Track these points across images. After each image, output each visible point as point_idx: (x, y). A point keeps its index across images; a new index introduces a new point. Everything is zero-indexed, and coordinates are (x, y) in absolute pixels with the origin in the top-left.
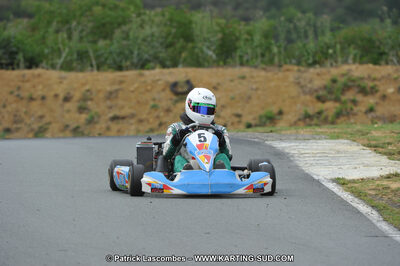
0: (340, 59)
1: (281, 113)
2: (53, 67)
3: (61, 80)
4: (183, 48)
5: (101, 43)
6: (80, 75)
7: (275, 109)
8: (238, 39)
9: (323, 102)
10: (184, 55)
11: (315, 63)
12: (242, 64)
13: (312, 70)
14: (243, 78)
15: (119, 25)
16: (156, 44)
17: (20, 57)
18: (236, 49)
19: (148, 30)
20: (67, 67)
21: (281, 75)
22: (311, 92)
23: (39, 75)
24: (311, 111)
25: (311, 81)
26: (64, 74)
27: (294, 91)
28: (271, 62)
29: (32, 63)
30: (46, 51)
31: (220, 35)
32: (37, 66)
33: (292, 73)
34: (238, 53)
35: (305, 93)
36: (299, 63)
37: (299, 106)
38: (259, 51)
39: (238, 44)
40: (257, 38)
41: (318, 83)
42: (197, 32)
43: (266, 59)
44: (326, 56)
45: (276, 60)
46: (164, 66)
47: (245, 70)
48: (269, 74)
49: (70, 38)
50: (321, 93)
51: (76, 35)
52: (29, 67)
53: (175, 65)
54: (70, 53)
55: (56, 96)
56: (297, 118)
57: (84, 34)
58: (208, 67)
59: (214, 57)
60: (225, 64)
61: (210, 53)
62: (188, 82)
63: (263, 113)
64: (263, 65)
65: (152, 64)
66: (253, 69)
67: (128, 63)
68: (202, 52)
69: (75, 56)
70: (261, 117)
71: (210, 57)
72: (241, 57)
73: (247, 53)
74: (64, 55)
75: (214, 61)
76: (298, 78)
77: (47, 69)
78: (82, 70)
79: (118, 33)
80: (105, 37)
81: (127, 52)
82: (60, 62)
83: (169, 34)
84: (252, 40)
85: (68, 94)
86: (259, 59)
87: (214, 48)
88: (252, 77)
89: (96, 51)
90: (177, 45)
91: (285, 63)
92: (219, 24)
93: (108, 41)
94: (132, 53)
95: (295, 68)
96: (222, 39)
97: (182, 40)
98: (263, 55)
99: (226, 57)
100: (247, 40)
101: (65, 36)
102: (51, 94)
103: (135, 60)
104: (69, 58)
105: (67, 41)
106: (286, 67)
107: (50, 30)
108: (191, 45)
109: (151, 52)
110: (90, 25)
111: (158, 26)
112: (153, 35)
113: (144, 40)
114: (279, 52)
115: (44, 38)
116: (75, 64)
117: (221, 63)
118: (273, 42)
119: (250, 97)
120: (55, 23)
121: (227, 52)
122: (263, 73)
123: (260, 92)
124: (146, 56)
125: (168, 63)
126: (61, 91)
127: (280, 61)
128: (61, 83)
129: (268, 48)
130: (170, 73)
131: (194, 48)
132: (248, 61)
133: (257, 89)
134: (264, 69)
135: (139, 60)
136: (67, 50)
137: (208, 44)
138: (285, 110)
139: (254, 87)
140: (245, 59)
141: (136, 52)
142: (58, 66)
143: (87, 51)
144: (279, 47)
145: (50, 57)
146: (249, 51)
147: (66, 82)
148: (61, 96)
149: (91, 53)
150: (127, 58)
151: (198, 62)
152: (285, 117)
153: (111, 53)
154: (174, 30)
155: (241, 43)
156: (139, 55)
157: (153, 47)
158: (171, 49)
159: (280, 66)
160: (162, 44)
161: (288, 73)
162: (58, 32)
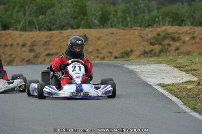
0: (161, 23)
1: (132, 51)
2: (16, 29)
4: (82, 19)
5: (41, 17)
6: (30, 33)
7: (129, 49)
8: (109, 14)
9: (154, 45)
10: (82, 22)
11: (149, 26)
12: (112, 27)
13: (147, 29)
14: (113, 34)
15: (49, 8)
16: (69, 17)
18: (109, 19)
19: (64, 10)
20: (24, 29)
21: (132, 32)
22: (147, 41)
23: (9, 34)
24: (147, 49)
25: (147, 35)
26: (22, 33)
27: (138, 40)
28: (127, 25)
29: (6, 27)
30: (13, 21)
31: (100, 12)
32: (8, 29)
33: (137, 31)
34: (110, 21)
35: (144, 41)
36: (141, 26)
37: (141, 47)
38: (120, 20)
39: (109, 17)
40: (120, 13)
41: (150, 36)
42: (89, 11)
43: (124, 23)
44: (155, 22)
45: (129, 24)
46: (73, 28)
47: (114, 30)
48: (126, 32)
49: (25, 15)
50: (152, 41)
51: (28, 13)
52: (4, 30)
53: (78, 27)
54: (25, 22)
55: (18, 44)
56: (140, 54)
57: (32, 12)
58: (95, 28)
59: (98, 23)
60: (103, 26)
61: (96, 21)
62: (85, 36)
63: (123, 51)
64: (123, 27)
65: (66, 28)
66: (118, 29)
67: (54, 27)
68: (92, 21)
69: (27, 24)
70: (122, 53)
71: (96, 23)
72: (111, 23)
73: (114, 21)
74: (22, 23)
75: (98, 26)
76: (140, 33)
77: (13, 30)
78: (31, 31)
79: (49, 12)
80: (42, 14)
81: (54, 21)
82: (20, 27)
83: (75, 12)
84: (117, 14)
85: (24, 43)
86: (121, 24)
87: (97, 19)
88: (117, 33)
89: (38, 21)
90: (80, 18)
91: (134, 26)
92: (100, 7)
93: (44, 16)
94: (56, 22)
95: (139, 28)
96: (102, 14)
97: (81, 15)
98: (122, 22)
99: (104, 23)
100: (114, 14)
101: (22, 14)
102: (16, 43)
103: (58, 25)
104: (24, 25)
105: (23, 17)
106: (134, 28)
107: (15, 11)
108: (86, 17)
109: (66, 21)
110: (35, 8)
111: (69, 8)
112: (67, 13)
113: (62, 15)
114: (131, 20)
115: (11, 15)
116: (27, 28)
117: (101, 26)
118: (127, 15)
119: (116, 44)
120: (17, 8)
121: (104, 21)
122: (122, 31)
123: (121, 41)
124: (63, 23)
125: (75, 27)
126: (20, 41)
127: (131, 25)
128: (20, 37)
129: (125, 19)
130: (76, 32)
131: (88, 19)
132: (115, 25)
133: (120, 39)
134: (123, 29)
135: (60, 25)
136: (23, 21)
137: (94, 17)
138: (134, 49)
139: (118, 38)
140: (113, 24)
141: (58, 21)
142: (19, 29)
143: (33, 21)
144: (130, 18)
145: (15, 24)
146: (116, 20)
147: (23, 37)
148: (21, 44)
149: (36, 22)
150: (54, 25)
151: (90, 26)
152: (134, 53)
153: (45, 22)
154: (78, 10)
155: (111, 16)
156: (60, 23)
157: (67, 19)
158: (76, 20)
159: (131, 27)
160: (71, 17)
161: (135, 31)
162: (18, 11)
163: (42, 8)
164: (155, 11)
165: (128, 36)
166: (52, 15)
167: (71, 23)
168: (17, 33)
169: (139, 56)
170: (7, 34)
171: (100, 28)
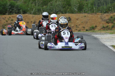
0: (113, 11)
1: (96, 27)
2: (31, 13)
3: (33, 17)
4: (68, 8)
5: (45, 7)
6: (39, 16)
7: (94, 25)
8: (84, 5)
9: (108, 23)
10: (68, 10)
11: (106, 12)
12: (85, 13)
13: (105, 14)
14: (85, 16)
15: (50, 2)
16: (60, 7)
17: (21, 10)
18: (83, 8)
19: (58, 3)
20: (35, 13)
21: (96, 16)
22: (105, 21)
23: (27, 16)
24: (105, 26)
25: (105, 18)
26: (34, 15)
27: (100, 20)
28: (93, 12)
29: (24, 12)
30: (29, 9)
31: (78, 4)
32: (26, 13)
33: (99, 15)
34: (84, 9)
35: (103, 21)
36: (101, 12)
37: (101, 24)
38: (90, 9)
39: (84, 7)
40: (89, 5)
41: (107, 18)
42: (72, 3)
43: (92, 11)
44: (109, 10)
45: (95, 11)
46: (62, 13)
47: (86, 14)
48: (93, 15)
49: (35, 5)
50: (108, 21)
51: (37, 4)
52: (24, 14)
53: (66, 13)
54: (36, 10)
55: (31, 22)
56: (100, 28)
57: (40, 4)
58: (75, 13)
59: (77, 10)
60: (80, 12)
61: (76, 9)
62: (69, 18)
63: (91, 26)
64: (91, 13)
65: (59, 13)
66: (88, 14)
67: (52, 12)
68: (73, 9)
69: (37, 10)
70: (90, 28)
71: (76, 11)
72: (85, 10)
73: (86, 9)
74: (34, 10)
75: (77, 12)
76: (101, 17)
77: (29, 14)
78: (39, 14)
79: (49, 4)
80: (46, 5)
81: (52, 9)
82: (32, 12)
83: (64, 4)
84: (88, 5)
85: (35, 21)
86: (90, 11)
87: (77, 8)
88: (88, 16)
89: (43, 9)
90: (67, 7)
91: (97, 12)
92: (78, 1)
93: (46, 6)
94: (53, 9)
95: (100, 14)
96: (79, 5)
97: (67, 6)
98: (91, 10)
99: (81, 11)
100: (86, 6)
101: (34, 4)
102: (30, 21)
103: (54, 12)
104: (35, 11)
105: (35, 6)
106: (98, 13)
107: (30, 3)
108: (70, 7)
109: (59, 9)
110: (41, 1)
111: (61, 2)
112: (59, 4)
113: (57, 6)
114: (96, 9)
115: (28, 5)
116: (37, 13)
117: (79, 12)
118: (94, 6)
119: (87, 22)
120: (31, 1)
121: (80, 9)
122: (91, 15)
123: (90, 21)
124: (57, 10)
125: (64, 12)
126: (33, 20)
127: (96, 12)
128: (33, 18)
129: (93, 8)
130: (64, 15)
131: (71, 8)
132: (86, 12)
133: (89, 20)
134: (91, 14)
135: (55, 12)
136: (35, 9)
137: (75, 7)
138: (97, 26)
139: (88, 19)
140: (86, 11)
141: (54, 9)
142: (32, 13)
143: (40, 9)
144: (96, 8)
145: (30, 11)
146: (87, 9)
147: (34, 18)
148: (33, 22)
149: (42, 10)
150: (52, 11)
151: (72, 12)
152: (97, 28)
153: (47, 9)
154: (65, 3)
155: (85, 7)
156: (55, 10)
157: (59, 8)
158: (64, 8)
159: (96, 13)
160: (62, 7)
161: (98, 15)
162: (32, 3)
163: (45, 1)
164: (110, 4)
165: (94, 18)
166: (51, 5)
167: (62, 10)
168: (31, 16)
169: (100, 30)
170: (25, 16)
171: (78, 13)
